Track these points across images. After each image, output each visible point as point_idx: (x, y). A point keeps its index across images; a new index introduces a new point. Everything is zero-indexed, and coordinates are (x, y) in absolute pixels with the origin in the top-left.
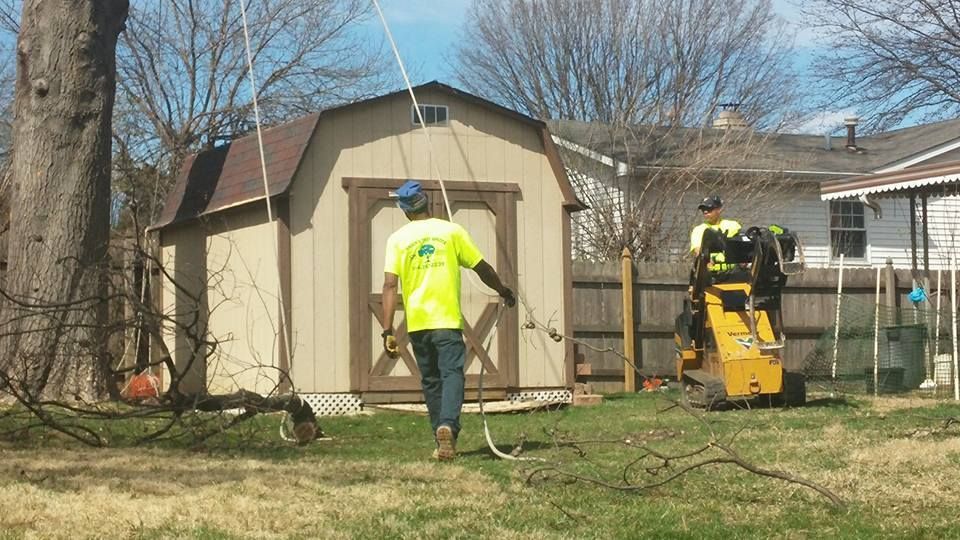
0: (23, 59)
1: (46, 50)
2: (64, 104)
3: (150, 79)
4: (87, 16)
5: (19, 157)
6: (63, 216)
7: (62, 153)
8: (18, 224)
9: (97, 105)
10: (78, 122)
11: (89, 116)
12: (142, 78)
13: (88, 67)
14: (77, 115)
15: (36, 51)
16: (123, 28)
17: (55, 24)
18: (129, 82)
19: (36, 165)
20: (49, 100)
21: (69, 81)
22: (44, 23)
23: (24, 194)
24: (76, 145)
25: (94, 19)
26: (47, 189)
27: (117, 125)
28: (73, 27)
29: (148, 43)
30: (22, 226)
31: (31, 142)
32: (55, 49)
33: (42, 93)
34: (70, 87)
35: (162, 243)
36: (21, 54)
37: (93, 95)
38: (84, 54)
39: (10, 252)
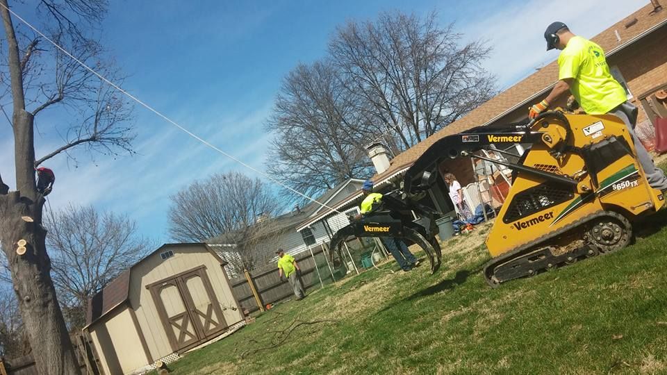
0: (17, 292)
1: (25, 286)
2: (38, 301)
3: (66, 279)
4: (36, 269)
5: (27, 325)
6: (51, 338)
7: (43, 318)
8: (34, 348)
9: (50, 297)
10: (45, 305)
11: (48, 302)
12: (63, 280)
13: (42, 286)
14: (44, 303)
15: (22, 288)
16: (51, 268)
17: (25, 276)
18: (59, 283)
19: (34, 325)
20: (32, 302)
21: (37, 292)
22: (21, 278)
23: (33, 337)
24: (47, 313)
25: (39, 269)
26: (41, 332)
27: (59, 299)
28: (32, 275)
29: (61, 268)
30: (37, 348)
31: (30, 319)
32: (28, 285)
33: (28, 301)
34: (38, 295)
35: (90, 332)
36: (16, 291)
37: (47, 294)
38: (39, 282)
39: (35, 358)
